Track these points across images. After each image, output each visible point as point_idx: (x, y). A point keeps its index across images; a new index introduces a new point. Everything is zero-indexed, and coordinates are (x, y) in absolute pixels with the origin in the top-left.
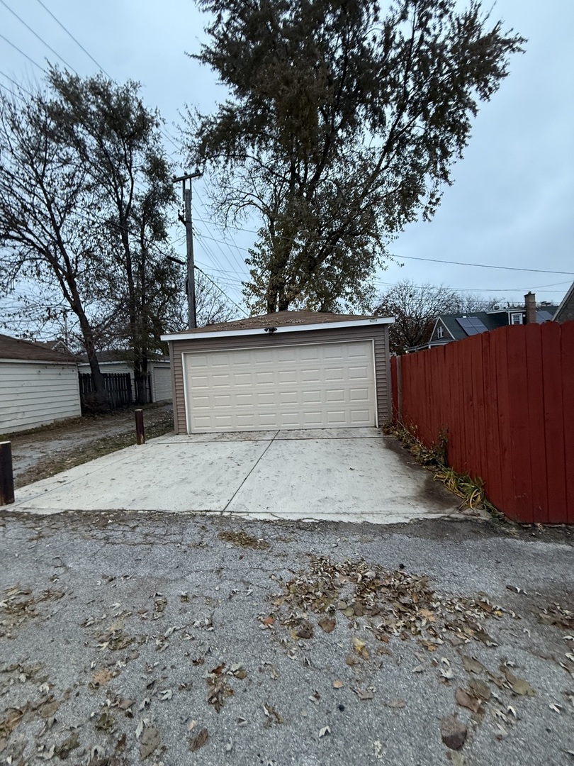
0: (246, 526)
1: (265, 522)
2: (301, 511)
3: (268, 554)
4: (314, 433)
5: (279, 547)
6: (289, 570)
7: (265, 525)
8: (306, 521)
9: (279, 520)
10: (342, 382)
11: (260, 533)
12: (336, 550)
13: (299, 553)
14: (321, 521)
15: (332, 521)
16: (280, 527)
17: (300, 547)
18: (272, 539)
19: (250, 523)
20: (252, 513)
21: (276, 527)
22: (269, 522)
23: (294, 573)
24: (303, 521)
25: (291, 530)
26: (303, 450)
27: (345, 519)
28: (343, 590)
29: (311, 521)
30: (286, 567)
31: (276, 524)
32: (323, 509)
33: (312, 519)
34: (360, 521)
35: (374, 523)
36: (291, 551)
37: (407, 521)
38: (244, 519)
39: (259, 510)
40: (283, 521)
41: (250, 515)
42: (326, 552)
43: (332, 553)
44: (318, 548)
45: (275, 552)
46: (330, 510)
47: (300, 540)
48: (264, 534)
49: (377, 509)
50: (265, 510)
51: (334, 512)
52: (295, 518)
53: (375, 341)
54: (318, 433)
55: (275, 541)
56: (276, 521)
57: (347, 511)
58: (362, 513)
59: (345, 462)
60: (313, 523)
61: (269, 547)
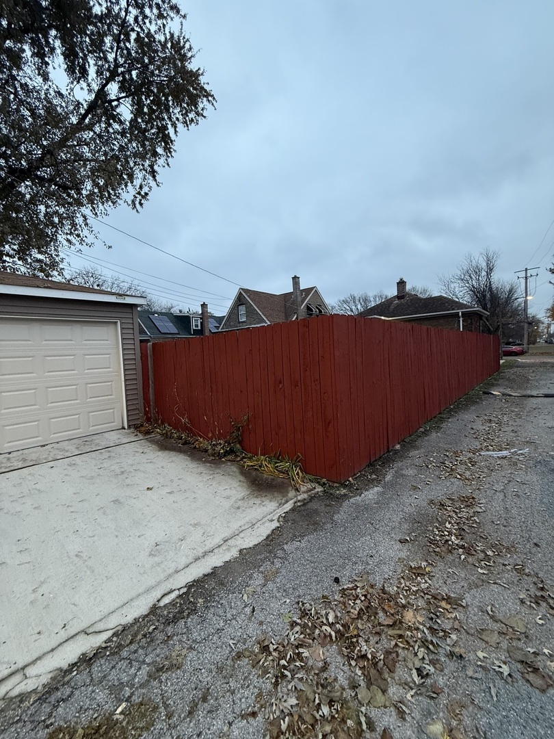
0: (46, 708)
1: (86, 661)
2: (141, 591)
3: (170, 727)
4: (33, 455)
5: (174, 688)
6: (243, 717)
7: (95, 669)
8: (166, 600)
9: (113, 635)
10: (74, 375)
11: (101, 695)
12: (260, 616)
13: (220, 669)
14: (189, 586)
15: (205, 575)
16: (133, 647)
17: (212, 655)
18: (142, 686)
19: (49, 693)
20: (34, 662)
21: (124, 654)
22: (99, 653)
23: (254, 714)
24: (162, 604)
25: (161, 637)
26: (37, 486)
27: (217, 560)
28: (332, 668)
29: (173, 596)
30: (230, 717)
31: (120, 647)
32: (172, 567)
33: (171, 591)
34: (234, 553)
35: (251, 545)
36: (206, 678)
37: (275, 524)
38: (22, 697)
39: (46, 643)
40: (125, 628)
41: (31, 671)
42: (254, 631)
43: (261, 623)
44: (234, 630)
45: (182, 707)
46: (183, 561)
47: (194, 641)
48: (116, 690)
49: (235, 526)
50: (63, 635)
51: (191, 560)
52: (140, 608)
53: (121, 323)
54: (43, 453)
55: (155, 683)
56: (109, 640)
57: (207, 548)
58: (225, 541)
59: (128, 481)
60: (180, 596)
61: (155, 708)
